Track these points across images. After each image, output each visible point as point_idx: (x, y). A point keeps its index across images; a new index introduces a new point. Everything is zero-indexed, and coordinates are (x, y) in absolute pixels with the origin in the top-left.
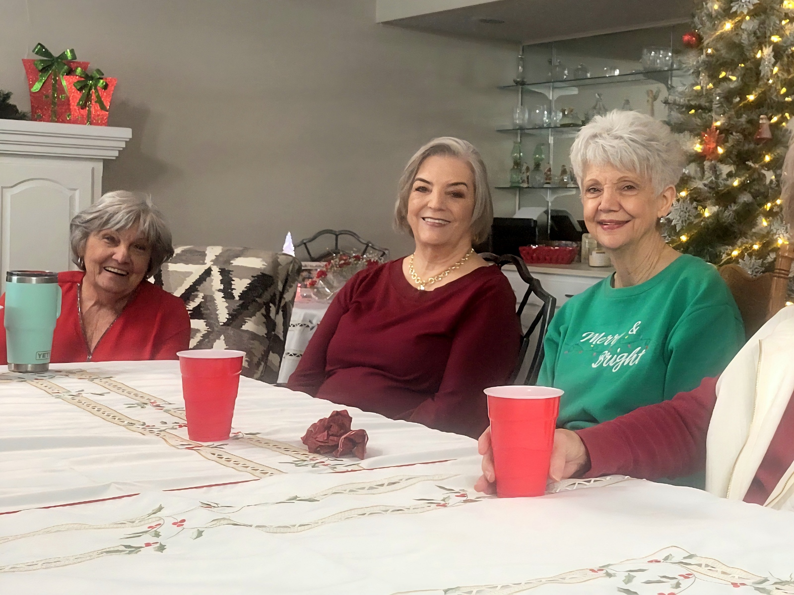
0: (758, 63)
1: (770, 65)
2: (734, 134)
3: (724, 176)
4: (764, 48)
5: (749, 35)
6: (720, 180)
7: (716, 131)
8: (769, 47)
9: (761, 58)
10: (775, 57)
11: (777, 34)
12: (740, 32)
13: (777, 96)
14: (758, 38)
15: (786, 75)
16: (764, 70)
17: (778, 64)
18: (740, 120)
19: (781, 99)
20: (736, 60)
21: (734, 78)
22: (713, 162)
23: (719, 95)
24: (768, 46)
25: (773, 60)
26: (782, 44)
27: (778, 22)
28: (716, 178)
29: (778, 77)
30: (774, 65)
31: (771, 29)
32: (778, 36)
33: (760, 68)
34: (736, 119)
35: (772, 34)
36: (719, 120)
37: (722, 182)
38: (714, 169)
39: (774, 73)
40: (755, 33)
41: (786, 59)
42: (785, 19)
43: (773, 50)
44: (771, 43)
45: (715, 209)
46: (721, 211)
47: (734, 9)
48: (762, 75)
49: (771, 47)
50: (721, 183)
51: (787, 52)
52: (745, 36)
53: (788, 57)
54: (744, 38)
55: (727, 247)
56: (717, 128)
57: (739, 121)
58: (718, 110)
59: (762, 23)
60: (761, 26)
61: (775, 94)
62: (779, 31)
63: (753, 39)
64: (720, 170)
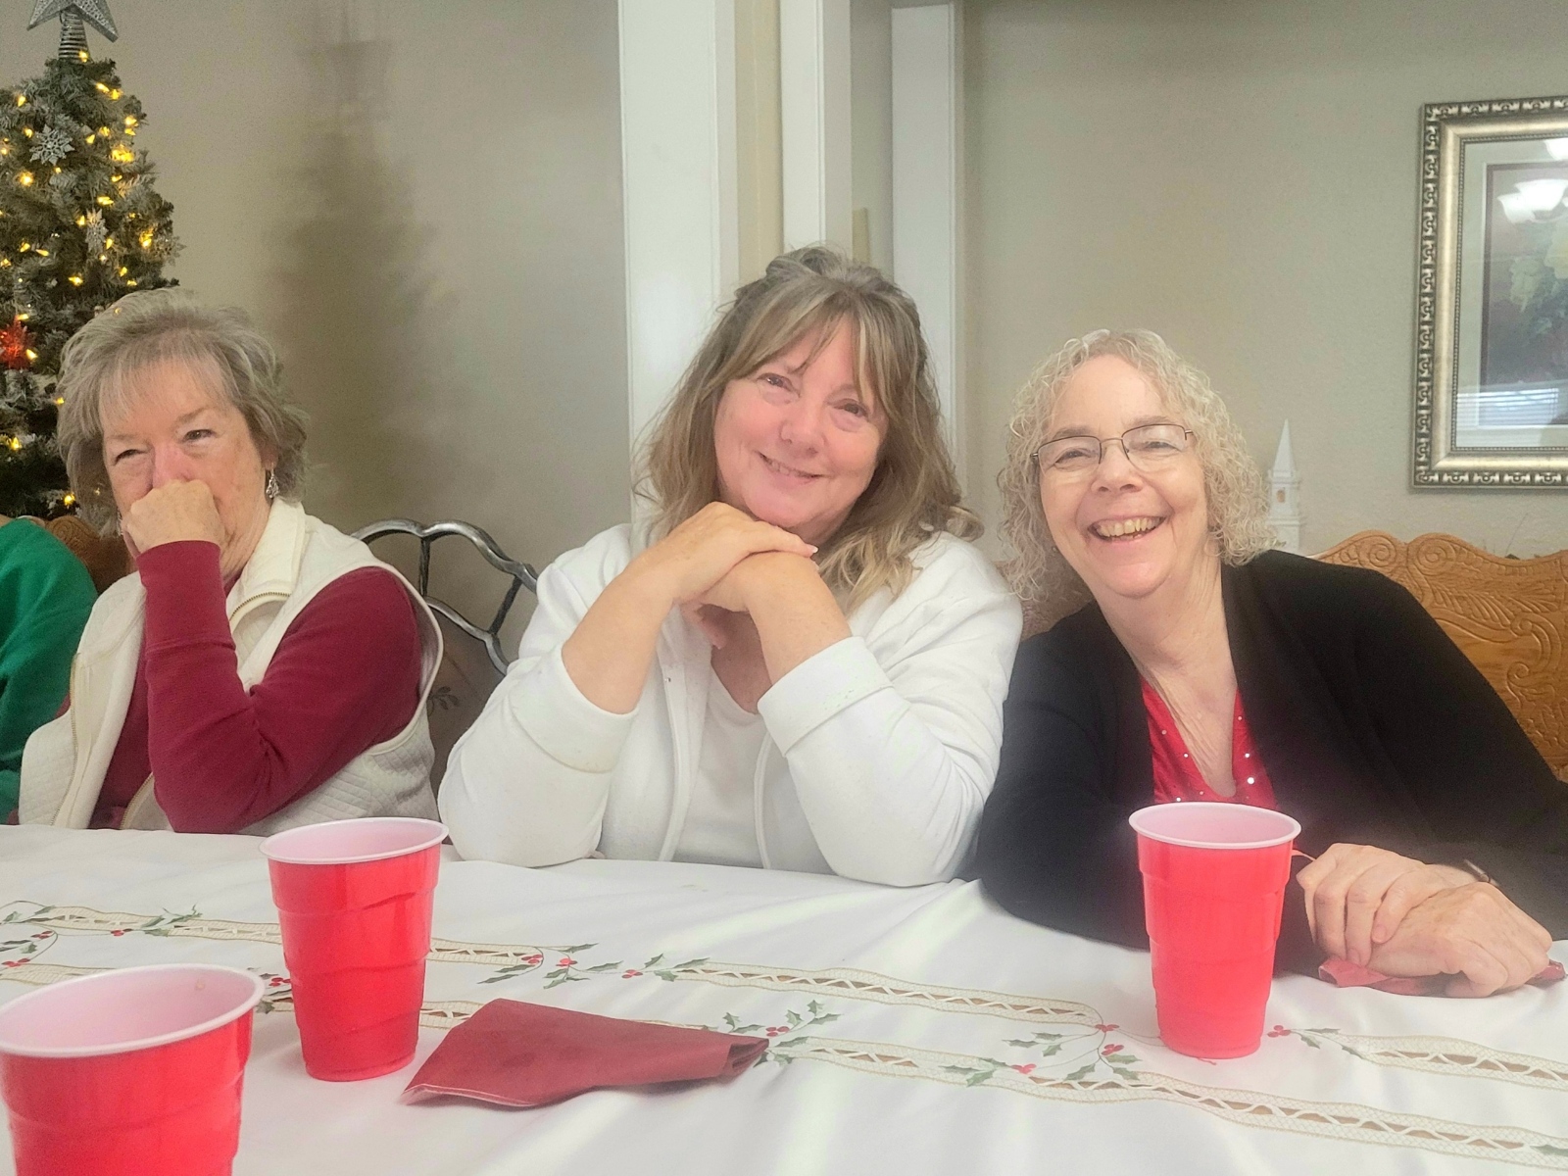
0: (82, 233)
1: (101, 237)
2: (54, 332)
3: (42, 391)
4: (89, 214)
5: (63, 194)
6: (36, 396)
7: (23, 327)
8: (97, 212)
9: (85, 227)
10: (107, 225)
11: (107, 195)
12: (49, 190)
13: (115, 278)
14: (78, 198)
15: (125, 250)
16: (92, 243)
17: (112, 236)
18: (62, 311)
19: (121, 283)
20: (46, 228)
21: (45, 253)
22: (21, 372)
23: (22, 275)
24: (94, 210)
25: (104, 230)
26: (115, 209)
27: (107, 179)
28: (27, 394)
29: (114, 253)
30: (107, 236)
31: (97, 188)
32: (108, 198)
33: (87, 240)
34: (54, 311)
35: (98, 194)
36: (25, 312)
37: (39, 399)
38: (24, 384)
39: (108, 247)
40: (72, 191)
41: (123, 229)
42: (116, 176)
43: (103, 217)
44: (98, 207)
45: (31, 438)
46: (41, 440)
47: (35, 157)
48: (90, 249)
49: (100, 212)
50: (38, 401)
51: (124, 220)
52: (56, 195)
53: (126, 226)
54: (56, 199)
55: (56, 491)
56: (23, 323)
57: (62, 314)
58: (23, 298)
59: (83, 178)
60: (81, 182)
61: (112, 276)
62: (111, 192)
63: (70, 200)
64: (35, 383)
